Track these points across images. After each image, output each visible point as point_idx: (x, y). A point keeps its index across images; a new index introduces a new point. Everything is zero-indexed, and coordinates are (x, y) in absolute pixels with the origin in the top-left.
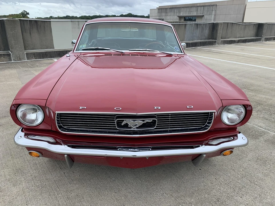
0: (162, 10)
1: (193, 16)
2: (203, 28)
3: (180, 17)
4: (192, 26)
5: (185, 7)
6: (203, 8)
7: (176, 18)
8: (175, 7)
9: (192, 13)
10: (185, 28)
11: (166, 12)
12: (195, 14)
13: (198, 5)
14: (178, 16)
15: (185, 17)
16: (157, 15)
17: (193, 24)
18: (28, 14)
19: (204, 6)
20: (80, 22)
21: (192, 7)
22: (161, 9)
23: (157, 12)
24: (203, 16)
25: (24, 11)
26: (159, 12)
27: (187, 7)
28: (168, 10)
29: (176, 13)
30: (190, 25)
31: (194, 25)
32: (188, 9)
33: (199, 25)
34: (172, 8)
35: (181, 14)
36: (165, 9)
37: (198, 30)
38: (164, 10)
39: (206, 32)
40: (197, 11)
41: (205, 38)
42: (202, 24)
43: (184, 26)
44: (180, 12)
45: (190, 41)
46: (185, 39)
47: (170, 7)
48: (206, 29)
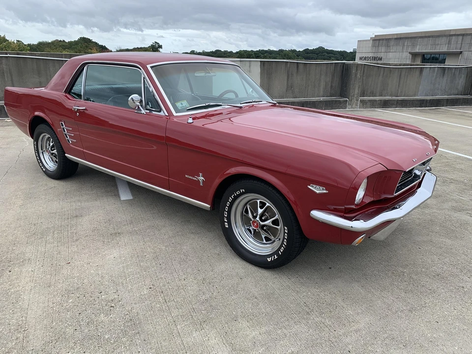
0: (381, 42)
1: (440, 54)
2: (454, 74)
3: (414, 55)
4: (434, 71)
5: (426, 37)
6: (463, 39)
7: (407, 56)
8: (405, 36)
9: (438, 47)
10: (420, 75)
11: (388, 46)
12: (444, 49)
13: (451, 33)
14: (410, 53)
15: (424, 55)
16: (370, 50)
17: (436, 69)
18: (160, 47)
19: (463, 35)
20: (252, 63)
21: (438, 36)
22: (379, 40)
23: (370, 45)
24: (461, 52)
25: (156, 43)
26: (373, 46)
27: (429, 37)
28: (392, 43)
29: (407, 47)
30: (430, 69)
31: (438, 71)
32: (431, 41)
33: (446, 71)
34: (400, 38)
35: (417, 50)
36: (386, 39)
37: (445, 78)
38: (384, 42)
39: (460, 82)
40: (448, 44)
41: (456, 92)
42: (454, 69)
43: (418, 72)
44: (414, 46)
45: (428, 96)
46: (419, 93)
47: (396, 37)
48: (461, 77)
